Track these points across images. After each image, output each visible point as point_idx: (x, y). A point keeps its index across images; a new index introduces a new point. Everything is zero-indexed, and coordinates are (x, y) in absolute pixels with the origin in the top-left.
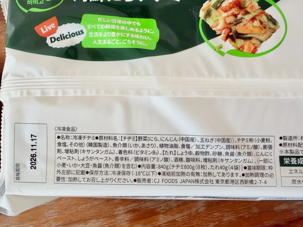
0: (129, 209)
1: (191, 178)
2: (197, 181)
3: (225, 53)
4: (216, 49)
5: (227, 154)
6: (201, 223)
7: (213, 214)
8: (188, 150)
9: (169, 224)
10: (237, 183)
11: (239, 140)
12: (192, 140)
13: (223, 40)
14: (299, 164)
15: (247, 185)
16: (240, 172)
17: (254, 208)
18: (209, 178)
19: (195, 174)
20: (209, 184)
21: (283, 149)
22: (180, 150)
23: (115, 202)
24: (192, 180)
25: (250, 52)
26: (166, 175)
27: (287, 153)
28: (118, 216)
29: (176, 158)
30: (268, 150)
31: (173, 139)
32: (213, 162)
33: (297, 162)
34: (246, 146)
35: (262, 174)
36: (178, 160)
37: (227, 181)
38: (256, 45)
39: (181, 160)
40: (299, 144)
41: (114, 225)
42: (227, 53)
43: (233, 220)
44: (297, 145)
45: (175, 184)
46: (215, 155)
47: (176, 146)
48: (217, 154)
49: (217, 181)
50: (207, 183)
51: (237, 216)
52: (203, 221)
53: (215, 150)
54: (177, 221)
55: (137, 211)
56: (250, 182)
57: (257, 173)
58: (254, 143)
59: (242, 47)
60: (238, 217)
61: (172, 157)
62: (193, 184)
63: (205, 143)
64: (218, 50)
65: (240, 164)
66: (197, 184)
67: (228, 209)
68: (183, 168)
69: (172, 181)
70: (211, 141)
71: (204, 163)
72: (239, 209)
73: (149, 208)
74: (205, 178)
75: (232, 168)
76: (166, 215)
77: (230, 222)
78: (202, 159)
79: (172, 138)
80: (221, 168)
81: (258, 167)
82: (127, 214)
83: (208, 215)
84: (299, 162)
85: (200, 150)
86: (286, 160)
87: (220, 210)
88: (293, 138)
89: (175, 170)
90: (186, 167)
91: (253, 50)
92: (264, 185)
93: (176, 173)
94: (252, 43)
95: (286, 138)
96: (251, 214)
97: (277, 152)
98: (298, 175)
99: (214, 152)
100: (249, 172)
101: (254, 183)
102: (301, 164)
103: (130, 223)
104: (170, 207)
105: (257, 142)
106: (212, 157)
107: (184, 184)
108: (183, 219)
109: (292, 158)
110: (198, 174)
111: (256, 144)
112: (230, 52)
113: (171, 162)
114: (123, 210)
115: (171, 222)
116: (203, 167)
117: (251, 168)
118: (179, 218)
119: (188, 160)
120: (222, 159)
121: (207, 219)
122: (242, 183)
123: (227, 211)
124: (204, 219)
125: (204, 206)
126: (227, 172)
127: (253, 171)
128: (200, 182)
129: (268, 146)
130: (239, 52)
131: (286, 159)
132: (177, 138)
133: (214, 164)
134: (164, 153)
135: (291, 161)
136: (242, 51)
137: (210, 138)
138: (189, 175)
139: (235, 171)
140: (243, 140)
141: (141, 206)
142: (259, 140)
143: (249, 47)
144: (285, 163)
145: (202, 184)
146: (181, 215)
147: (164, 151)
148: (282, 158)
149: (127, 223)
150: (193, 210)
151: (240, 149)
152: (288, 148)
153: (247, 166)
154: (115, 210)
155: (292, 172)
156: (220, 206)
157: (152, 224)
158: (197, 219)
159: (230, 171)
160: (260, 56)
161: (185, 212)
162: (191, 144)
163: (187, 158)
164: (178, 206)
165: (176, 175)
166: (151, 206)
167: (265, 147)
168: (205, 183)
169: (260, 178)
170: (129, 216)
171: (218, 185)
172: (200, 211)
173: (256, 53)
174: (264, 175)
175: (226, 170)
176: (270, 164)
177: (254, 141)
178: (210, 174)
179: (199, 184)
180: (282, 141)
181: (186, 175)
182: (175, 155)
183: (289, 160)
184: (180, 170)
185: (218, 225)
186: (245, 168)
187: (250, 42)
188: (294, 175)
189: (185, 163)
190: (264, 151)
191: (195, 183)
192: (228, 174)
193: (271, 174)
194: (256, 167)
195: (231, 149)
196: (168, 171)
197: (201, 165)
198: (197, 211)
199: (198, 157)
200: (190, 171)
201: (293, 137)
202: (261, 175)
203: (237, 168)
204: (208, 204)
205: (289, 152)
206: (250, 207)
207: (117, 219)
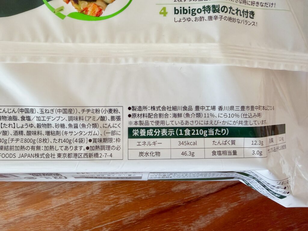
0: (20, 193)
1: (31, 152)
2: (37, 155)
3: (65, 16)
4: (56, 12)
5: (70, 125)
6: (96, 205)
7: (109, 196)
8: (29, 123)
9: (62, 207)
10: (81, 157)
11: (83, 111)
12: (32, 111)
13: (65, 1)
14: (149, 135)
15: (92, 159)
16: (85, 145)
17: (151, 189)
18: (50, 152)
19: (36, 148)
20: (50, 159)
21: (132, 120)
22: (19, 123)
23: (5, 186)
24: (31, 154)
25: (95, 15)
26: (3, 149)
27: (136, 124)
28: (8, 200)
29: (16, 132)
30: (116, 122)
31: (12, 111)
32: (56, 135)
33: (146, 134)
34: (92, 117)
35: (109, 147)
36: (18, 133)
37: (69, 155)
38: (101, 8)
39: (21, 133)
40: (149, 114)
41: (4, 210)
42: (68, 16)
43: (129, 201)
44: (147, 115)
45: (12, 159)
46: (58, 127)
47: (15, 118)
48: (60, 126)
49: (59, 155)
50: (48, 157)
51: (133, 197)
52: (99, 204)
53: (57, 122)
54: (70, 205)
55: (28, 195)
56: (95, 155)
57: (104, 146)
58: (101, 114)
59: (86, 10)
60: (135, 199)
61: (11, 130)
62: (32, 158)
63: (46, 115)
64: (58, 12)
65: (85, 137)
66: (37, 159)
67: (125, 190)
68: (23, 142)
69: (10, 156)
70: (52, 112)
71: (46, 137)
72: (136, 190)
73: (41, 192)
74: (46, 152)
75: (76, 141)
76: (59, 199)
77: (126, 204)
78: (44, 133)
79: (10, 109)
80: (65, 141)
81: (105, 140)
82: (18, 198)
83: (103, 198)
84: (148, 133)
85: (41, 122)
86: (134, 132)
87: (117, 192)
88: (142, 109)
89: (14, 144)
90: (26, 141)
91: (97, 13)
92: (110, 158)
93: (15, 148)
94: (97, 5)
95: (135, 108)
96: (148, 195)
97: (126, 123)
98: (146, 147)
99: (57, 125)
100: (95, 144)
101: (99, 157)
102: (150, 135)
103: (21, 207)
104: (63, 191)
105: (104, 113)
106: (55, 130)
107: (22, 158)
108: (77, 202)
109: (141, 130)
110: (38, 148)
111: (103, 115)
112: (72, 15)
113: (10, 136)
114: (13, 194)
115: (64, 205)
116: (45, 140)
117: (97, 140)
118: (72, 201)
119: (29, 133)
120: (66, 132)
121: (102, 201)
122: (86, 157)
123: (123, 193)
124: (99, 201)
125: (100, 189)
126: (71, 145)
127: (98, 144)
128: (40, 157)
129: (116, 117)
130: (82, 14)
131: (135, 130)
132: (16, 110)
133: (57, 137)
134: (3, 126)
135: (140, 133)
136: (86, 14)
137: (49, 109)
138: (28, 149)
139: (78, 144)
140: (88, 111)
141: (33, 189)
142: (106, 111)
143: (93, 10)
144: (133, 135)
145: (42, 159)
146: (75, 198)
147: (2, 124)
148: (130, 130)
149: (18, 207)
150: (88, 193)
151: (84, 120)
152: (138, 119)
153: (92, 139)
154: (5, 195)
155: (140, 144)
156: (116, 189)
157: (44, 208)
158: (92, 202)
159: (74, 144)
160: (105, 19)
161: (79, 195)
162: (32, 116)
163: (28, 132)
164: (73, 188)
165: (14, 149)
166: (44, 189)
167: (113, 118)
168: (46, 157)
169: (106, 151)
170: (20, 200)
171: (60, 159)
172: (95, 193)
173: (100, 16)
174: (111, 148)
175: (70, 143)
176: (118, 137)
177: (101, 111)
178: (51, 148)
179: (39, 159)
180: (131, 112)
181: (25, 150)
182: (14, 128)
183: (138, 131)
184: (19, 144)
185: (113, 207)
186: (90, 141)
187: (95, 4)
188: (142, 147)
189: (25, 137)
190: (112, 123)
191: (35, 157)
192: (72, 148)
193: (118, 147)
194: (103, 140)
195: (74, 121)
196: (6, 145)
197: (42, 139)
198: (92, 194)
199: (40, 129)
200: (31, 145)
201: (142, 107)
202: (107, 148)
203: (81, 141)
204: (104, 186)
205: (138, 123)
206: (147, 188)
207: (7, 204)
